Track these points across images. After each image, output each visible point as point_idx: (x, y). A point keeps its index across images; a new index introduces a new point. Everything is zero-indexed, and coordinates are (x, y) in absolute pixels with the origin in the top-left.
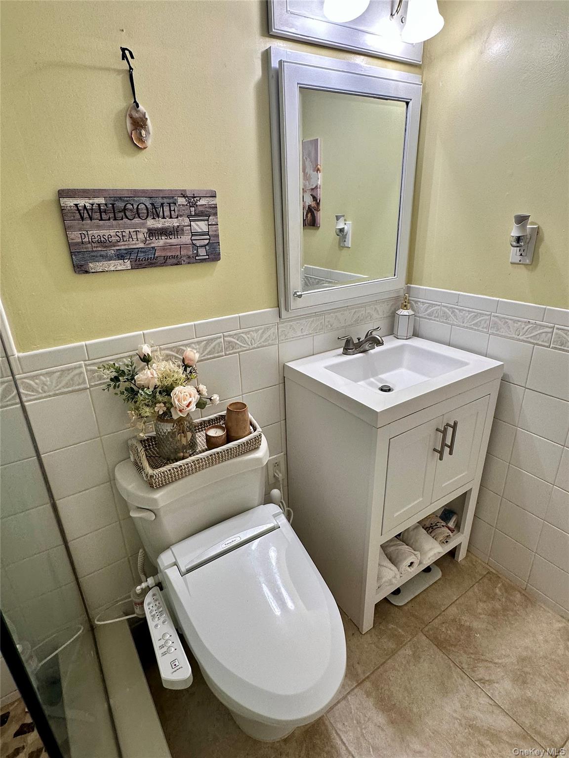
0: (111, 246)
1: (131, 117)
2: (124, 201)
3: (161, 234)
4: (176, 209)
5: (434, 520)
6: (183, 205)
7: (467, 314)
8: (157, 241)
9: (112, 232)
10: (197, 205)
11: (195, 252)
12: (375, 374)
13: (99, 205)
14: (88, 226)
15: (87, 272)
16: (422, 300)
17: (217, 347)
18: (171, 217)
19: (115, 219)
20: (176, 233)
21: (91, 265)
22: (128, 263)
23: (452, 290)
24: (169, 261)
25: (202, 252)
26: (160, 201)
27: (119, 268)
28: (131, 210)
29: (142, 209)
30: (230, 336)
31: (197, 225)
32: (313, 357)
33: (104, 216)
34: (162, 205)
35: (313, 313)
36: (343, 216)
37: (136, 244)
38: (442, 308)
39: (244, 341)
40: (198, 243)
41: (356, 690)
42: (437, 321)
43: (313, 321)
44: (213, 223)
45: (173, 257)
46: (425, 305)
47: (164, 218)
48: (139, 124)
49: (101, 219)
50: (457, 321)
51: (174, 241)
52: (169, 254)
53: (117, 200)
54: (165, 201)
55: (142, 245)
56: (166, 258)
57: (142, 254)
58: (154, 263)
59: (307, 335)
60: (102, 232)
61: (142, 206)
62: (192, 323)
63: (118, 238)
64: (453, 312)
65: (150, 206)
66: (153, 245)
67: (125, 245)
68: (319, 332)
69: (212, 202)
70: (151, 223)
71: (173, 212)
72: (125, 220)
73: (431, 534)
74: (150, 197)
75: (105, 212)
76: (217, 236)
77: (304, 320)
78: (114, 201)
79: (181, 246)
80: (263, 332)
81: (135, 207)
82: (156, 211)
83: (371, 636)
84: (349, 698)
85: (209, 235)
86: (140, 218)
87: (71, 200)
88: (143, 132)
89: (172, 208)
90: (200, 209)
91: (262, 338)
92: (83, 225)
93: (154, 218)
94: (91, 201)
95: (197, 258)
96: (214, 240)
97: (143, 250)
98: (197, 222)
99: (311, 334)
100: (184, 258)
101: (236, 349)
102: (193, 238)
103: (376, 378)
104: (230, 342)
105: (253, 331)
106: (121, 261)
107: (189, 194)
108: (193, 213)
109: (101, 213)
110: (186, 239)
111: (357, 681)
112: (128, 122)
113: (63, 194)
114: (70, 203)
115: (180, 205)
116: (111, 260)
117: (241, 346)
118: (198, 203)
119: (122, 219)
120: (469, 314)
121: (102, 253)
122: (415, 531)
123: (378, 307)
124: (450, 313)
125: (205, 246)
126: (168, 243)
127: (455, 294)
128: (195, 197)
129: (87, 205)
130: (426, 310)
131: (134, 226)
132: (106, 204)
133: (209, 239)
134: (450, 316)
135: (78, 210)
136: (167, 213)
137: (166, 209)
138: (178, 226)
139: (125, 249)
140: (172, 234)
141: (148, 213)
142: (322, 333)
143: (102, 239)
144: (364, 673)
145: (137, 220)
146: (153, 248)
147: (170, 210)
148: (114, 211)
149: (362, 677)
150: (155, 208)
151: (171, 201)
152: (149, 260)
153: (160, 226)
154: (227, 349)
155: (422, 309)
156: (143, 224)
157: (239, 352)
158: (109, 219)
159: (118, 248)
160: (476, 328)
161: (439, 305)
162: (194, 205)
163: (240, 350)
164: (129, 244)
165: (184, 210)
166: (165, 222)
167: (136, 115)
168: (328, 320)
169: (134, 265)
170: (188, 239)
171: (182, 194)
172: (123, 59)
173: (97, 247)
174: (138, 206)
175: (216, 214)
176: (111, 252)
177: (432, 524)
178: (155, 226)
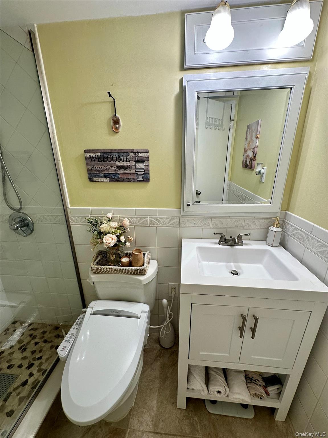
0: (102, 172)
1: (113, 120)
2: (107, 154)
3: (122, 168)
4: (129, 157)
5: (256, 377)
6: (132, 156)
7: (316, 243)
8: (120, 171)
9: (102, 167)
10: (139, 156)
11: (137, 177)
12: (236, 261)
13: (98, 156)
14: (94, 164)
15: (93, 181)
16: (291, 224)
17: (145, 221)
18: (126, 161)
19: (104, 161)
20: (128, 168)
21: (94, 179)
22: (108, 179)
23: (311, 221)
24: (125, 180)
25: (141, 177)
26: (122, 154)
27: (104, 181)
28: (110, 158)
29: (114, 158)
30: (152, 218)
31: (139, 165)
32: (201, 239)
33: (99, 160)
34: (123, 156)
35: (204, 216)
36: (262, 164)
37: (111, 172)
38: (302, 233)
39: (159, 221)
40: (139, 173)
41: (151, 434)
42: (298, 241)
43: (203, 220)
44: (147, 164)
45: (127, 178)
46: (293, 228)
47: (123, 161)
48: (116, 122)
49: (98, 161)
50: (309, 245)
51: (127, 171)
52: (125, 177)
53: (105, 154)
54: (124, 154)
55: (114, 172)
56: (124, 179)
57: (114, 176)
58: (118, 180)
59: (198, 227)
60: (98, 166)
61: (114, 156)
62: (134, 208)
63: (104, 169)
64: (308, 238)
65: (117, 156)
66: (118, 173)
67: (107, 172)
68: (207, 227)
69: (147, 155)
70: (118, 163)
71: (127, 159)
72: (107, 162)
73: (248, 384)
74: (118, 153)
75: (100, 158)
76: (148, 171)
77: (197, 219)
78: (103, 154)
79: (131, 174)
80: (170, 220)
81: (112, 156)
82: (120, 158)
83: (181, 413)
84: (145, 434)
85: (144, 170)
86: (113, 161)
87: (88, 154)
88: (117, 126)
89: (127, 157)
90: (141, 158)
91: (170, 222)
92: (92, 163)
93: (119, 161)
94: (95, 154)
95: (138, 180)
96: (147, 172)
97: (114, 174)
98: (138, 164)
99: (201, 227)
100: (132, 180)
101: (155, 225)
102: (136, 171)
103: (235, 264)
104: (152, 221)
105: (165, 218)
106: (105, 178)
107: (135, 151)
108: (137, 160)
109: (98, 159)
110: (133, 171)
111: (155, 430)
112: (112, 122)
113: (86, 151)
114: (88, 155)
115: (130, 156)
116: (102, 177)
117: (158, 224)
118: (140, 155)
119: (106, 161)
120: (318, 243)
121: (99, 174)
122: (236, 373)
123: (256, 221)
124: (306, 238)
125: (142, 175)
126: (125, 172)
127: (311, 225)
128: (138, 153)
129: (94, 155)
130: (293, 231)
131: (111, 164)
132: (100, 155)
133: (144, 172)
134: (305, 240)
135: (91, 157)
136: (125, 159)
137: (125, 158)
138: (130, 165)
139: (107, 174)
140: (127, 169)
141: (117, 159)
142: (209, 228)
143: (99, 169)
144: (162, 429)
145: (112, 162)
146: (118, 174)
147: (126, 158)
148: (103, 158)
149: (159, 431)
150: (120, 157)
151: (127, 154)
152: (116, 179)
153: (122, 165)
154: (150, 223)
155: (290, 230)
156: (114, 164)
157: (156, 227)
158: (101, 161)
159: (104, 173)
160: (321, 255)
161: (300, 230)
162: (137, 156)
163: (157, 225)
164: (108, 172)
165: (133, 158)
166: (124, 163)
167: (115, 119)
168: (214, 221)
169: (110, 180)
170: (134, 171)
171: (132, 151)
172: (110, 97)
173: (97, 172)
174: (113, 156)
175: (148, 160)
176: (102, 174)
177: (253, 378)
178: (119, 165)
